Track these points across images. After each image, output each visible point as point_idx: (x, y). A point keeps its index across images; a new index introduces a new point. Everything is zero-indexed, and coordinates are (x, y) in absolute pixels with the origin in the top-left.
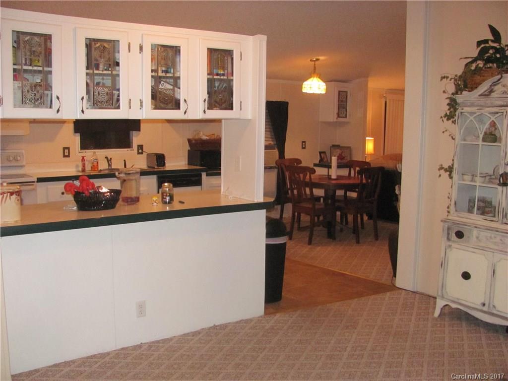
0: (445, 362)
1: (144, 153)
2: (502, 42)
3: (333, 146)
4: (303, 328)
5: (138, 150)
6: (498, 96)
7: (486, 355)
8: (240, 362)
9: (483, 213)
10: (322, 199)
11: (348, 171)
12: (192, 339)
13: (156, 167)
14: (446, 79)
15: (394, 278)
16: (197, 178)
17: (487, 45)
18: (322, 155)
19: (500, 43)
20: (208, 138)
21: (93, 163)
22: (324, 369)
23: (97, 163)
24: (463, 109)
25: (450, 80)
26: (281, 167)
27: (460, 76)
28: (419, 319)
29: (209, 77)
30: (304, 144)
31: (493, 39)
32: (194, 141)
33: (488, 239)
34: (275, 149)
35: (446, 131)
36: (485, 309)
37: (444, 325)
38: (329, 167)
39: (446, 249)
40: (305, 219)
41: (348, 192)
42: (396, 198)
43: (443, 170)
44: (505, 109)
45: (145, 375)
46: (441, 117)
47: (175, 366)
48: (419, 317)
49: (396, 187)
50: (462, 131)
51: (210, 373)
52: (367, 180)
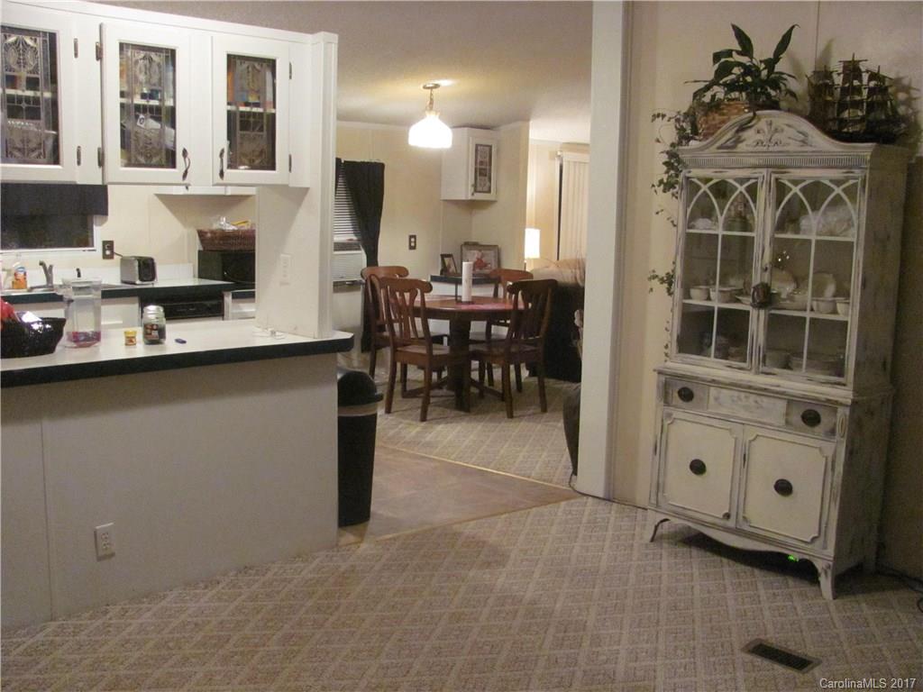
0: (661, 618)
1: (115, 257)
2: (754, 55)
3: (466, 244)
4: (409, 567)
5: (104, 250)
6: (751, 149)
7: (731, 603)
8: (293, 632)
9: (726, 356)
10: (445, 339)
11: (493, 289)
12: (205, 594)
13: (138, 282)
14: (661, 118)
15: (574, 477)
16: (214, 302)
17: (730, 59)
18: (447, 260)
19: (751, 57)
20: (236, 228)
21: (15, 275)
22: (446, 640)
23: (25, 274)
24: (690, 172)
25: (669, 121)
26: (371, 282)
27: (685, 114)
28: (617, 547)
29: (229, 108)
30: (413, 240)
31: (740, 49)
32: (209, 235)
33: (733, 401)
34: (359, 249)
35: (662, 210)
36: (731, 523)
37: (661, 555)
38: (458, 282)
39: (662, 421)
40: (415, 375)
41: (493, 327)
42: (577, 333)
43: (656, 280)
44: (761, 173)
45: (112, 662)
46: (653, 186)
47: (171, 645)
48: (617, 542)
49: (576, 313)
50: (689, 210)
51: (236, 653)
52: (526, 305)
